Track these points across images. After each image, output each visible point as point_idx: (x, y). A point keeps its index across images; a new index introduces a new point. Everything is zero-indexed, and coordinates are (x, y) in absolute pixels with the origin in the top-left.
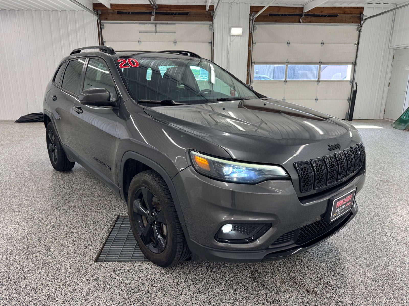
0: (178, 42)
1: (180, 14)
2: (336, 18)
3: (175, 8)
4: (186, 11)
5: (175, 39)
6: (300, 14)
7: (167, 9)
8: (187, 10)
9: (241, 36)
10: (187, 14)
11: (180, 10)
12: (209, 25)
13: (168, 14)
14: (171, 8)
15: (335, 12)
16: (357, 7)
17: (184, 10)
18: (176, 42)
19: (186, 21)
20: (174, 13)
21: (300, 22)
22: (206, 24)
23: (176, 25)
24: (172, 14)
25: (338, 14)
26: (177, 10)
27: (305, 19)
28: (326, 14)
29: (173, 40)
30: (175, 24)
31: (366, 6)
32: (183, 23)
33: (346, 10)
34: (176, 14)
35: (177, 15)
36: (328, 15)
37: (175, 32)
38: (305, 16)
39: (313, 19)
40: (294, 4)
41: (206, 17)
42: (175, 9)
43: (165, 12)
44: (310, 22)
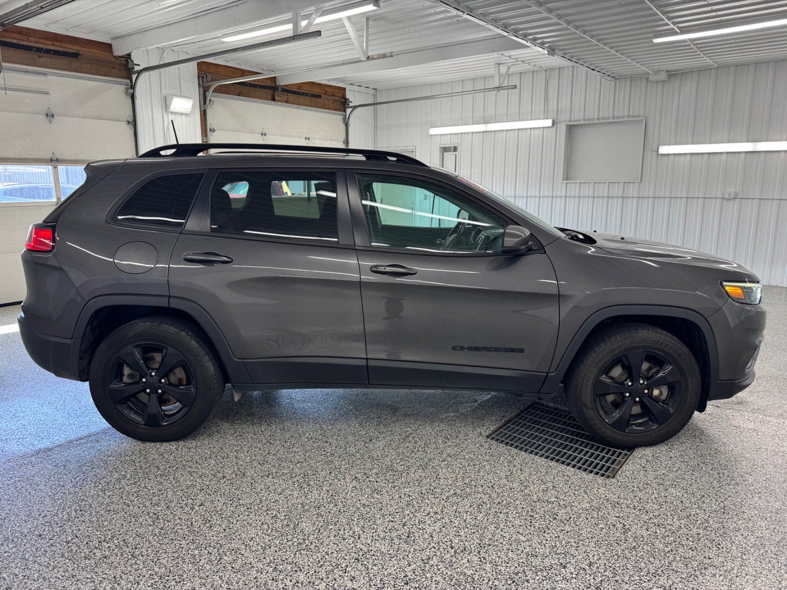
0: (58, 115)
1: (57, 53)
2: (318, 99)
3: (40, 38)
4: (73, 49)
5: (49, 108)
6: (271, 87)
7: (20, 37)
8: (69, 46)
9: (186, 114)
10: (76, 55)
11: (53, 45)
12: (124, 87)
13: (28, 48)
14: (31, 36)
15: (316, 91)
16: (339, 87)
17: (64, 45)
18: (53, 116)
19: (71, 71)
20: (43, 49)
21: (274, 100)
22: (119, 84)
23: (49, 76)
24: (39, 50)
25: (322, 95)
26: (46, 42)
27: (281, 96)
28: (308, 92)
29: (45, 111)
30: (45, 74)
31: (348, 88)
32: (67, 75)
33: (328, 89)
34: (48, 51)
35: (50, 55)
36: (311, 94)
37: (47, 93)
38: (281, 91)
39: (291, 97)
40: (262, 69)
41: (114, 68)
42: (41, 41)
43: (14, 41)
44: (286, 102)
